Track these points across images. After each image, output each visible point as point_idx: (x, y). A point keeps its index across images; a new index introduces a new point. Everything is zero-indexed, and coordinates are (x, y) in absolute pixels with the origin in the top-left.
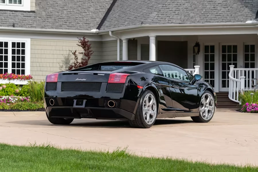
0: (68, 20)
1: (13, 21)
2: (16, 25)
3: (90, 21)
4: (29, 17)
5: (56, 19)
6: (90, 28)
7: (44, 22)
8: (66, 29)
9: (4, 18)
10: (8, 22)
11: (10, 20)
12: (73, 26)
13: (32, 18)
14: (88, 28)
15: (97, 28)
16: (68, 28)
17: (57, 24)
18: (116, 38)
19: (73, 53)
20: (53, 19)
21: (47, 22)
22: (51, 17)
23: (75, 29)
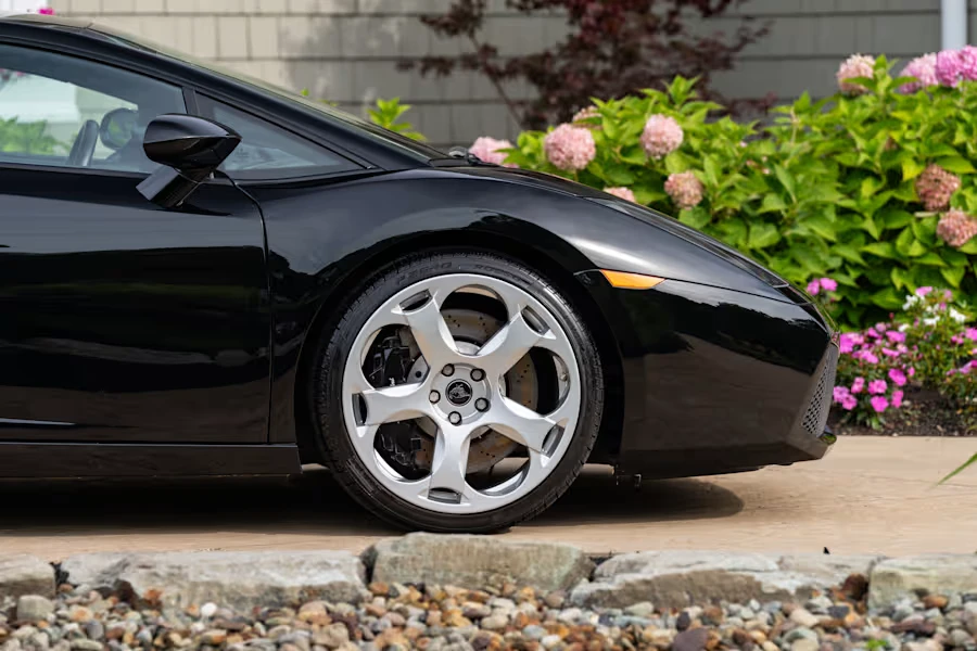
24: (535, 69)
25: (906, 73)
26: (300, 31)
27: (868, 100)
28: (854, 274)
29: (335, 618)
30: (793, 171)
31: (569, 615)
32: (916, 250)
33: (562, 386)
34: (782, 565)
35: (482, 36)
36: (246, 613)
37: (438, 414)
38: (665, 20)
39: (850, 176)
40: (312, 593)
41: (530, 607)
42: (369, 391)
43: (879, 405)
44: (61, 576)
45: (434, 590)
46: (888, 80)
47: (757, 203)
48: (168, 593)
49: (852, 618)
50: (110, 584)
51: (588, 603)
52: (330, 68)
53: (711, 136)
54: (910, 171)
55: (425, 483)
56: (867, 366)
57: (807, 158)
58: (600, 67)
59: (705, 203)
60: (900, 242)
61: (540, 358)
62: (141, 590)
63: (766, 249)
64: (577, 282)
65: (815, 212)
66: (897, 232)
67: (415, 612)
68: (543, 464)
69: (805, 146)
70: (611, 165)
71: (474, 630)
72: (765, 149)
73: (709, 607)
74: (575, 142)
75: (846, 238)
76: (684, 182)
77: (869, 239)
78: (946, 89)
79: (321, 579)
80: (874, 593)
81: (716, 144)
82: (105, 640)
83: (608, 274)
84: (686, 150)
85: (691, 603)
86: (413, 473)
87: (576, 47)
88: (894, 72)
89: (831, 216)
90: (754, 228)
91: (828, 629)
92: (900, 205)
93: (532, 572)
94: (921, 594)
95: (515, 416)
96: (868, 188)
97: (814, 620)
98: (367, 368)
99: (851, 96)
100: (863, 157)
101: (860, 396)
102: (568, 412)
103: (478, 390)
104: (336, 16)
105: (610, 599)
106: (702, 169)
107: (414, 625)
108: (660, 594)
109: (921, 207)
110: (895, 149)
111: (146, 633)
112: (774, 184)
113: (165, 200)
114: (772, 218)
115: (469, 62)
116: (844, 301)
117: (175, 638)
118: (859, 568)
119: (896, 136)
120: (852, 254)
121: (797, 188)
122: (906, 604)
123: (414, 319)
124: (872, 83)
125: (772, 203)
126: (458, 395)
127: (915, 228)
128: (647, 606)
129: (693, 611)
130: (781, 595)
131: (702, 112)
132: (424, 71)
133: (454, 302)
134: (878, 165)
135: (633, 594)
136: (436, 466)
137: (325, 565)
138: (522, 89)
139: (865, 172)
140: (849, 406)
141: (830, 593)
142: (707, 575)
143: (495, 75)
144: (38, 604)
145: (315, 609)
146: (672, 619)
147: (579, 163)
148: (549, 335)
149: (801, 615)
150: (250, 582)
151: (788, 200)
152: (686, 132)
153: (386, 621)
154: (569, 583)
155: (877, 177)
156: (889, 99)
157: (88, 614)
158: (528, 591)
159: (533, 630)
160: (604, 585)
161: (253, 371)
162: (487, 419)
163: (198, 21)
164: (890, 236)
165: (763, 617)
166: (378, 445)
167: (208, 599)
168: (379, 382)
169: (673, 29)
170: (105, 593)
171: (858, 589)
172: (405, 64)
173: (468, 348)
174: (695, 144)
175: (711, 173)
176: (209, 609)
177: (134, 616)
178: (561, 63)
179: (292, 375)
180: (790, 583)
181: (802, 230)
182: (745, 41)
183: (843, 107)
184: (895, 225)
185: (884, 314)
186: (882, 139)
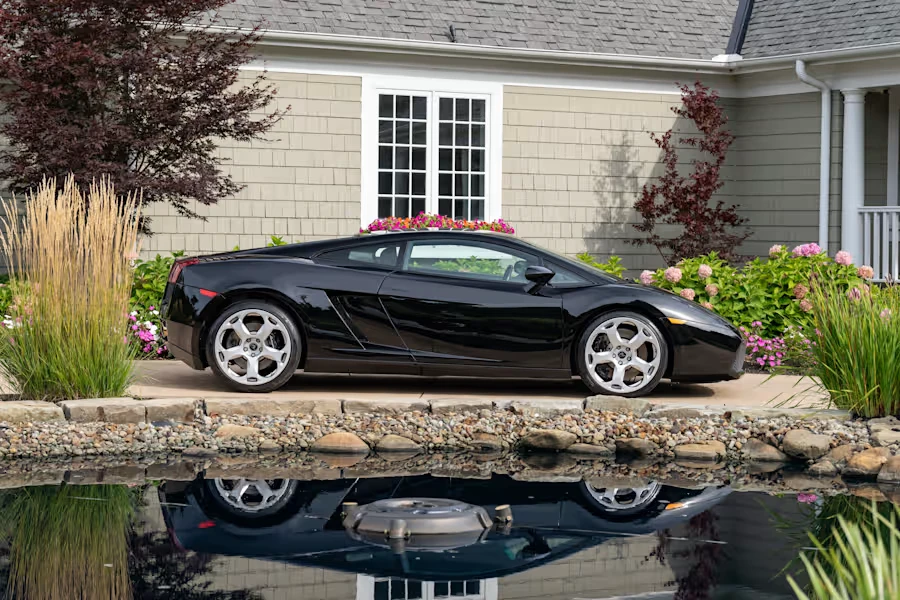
0: (629, 19)
1: (447, 17)
2: (458, 33)
3: (698, 24)
4: (495, 6)
5: (587, 14)
6: (704, 50)
7: (551, 25)
8: (628, 50)
9: (411, 8)
10: (427, 23)
11: (435, 16)
12: (646, 40)
13: (506, 8)
14: (699, 51)
15: (728, 51)
16: (632, 46)
17: (596, 34)
18: (815, 86)
19: (657, 140)
20: (579, 14)
21: (560, 27)
22: (570, 6)
23: (659, 53)
24: (671, 244)
25: (793, 251)
26: (590, 228)
27: (779, 260)
28: (771, 320)
29: (573, 419)
30: (749, 285)
31: (642, 420)
32: (792, 312)
33: (654, 354)
34: (707, 408)
35: (654, 232)
36: (547, 416)
37: (615, 361)
38: (720, 227)
39: (771, 287)
40: (567, 412)
41: (631, 418)
42: (594, 353)
43: (772, 364)
44: (494, 404)
45: (603, 412)
46: (786, 253)
47: (737, 295)
48: (525, 410)
49: (725, 423)
50: (508, 407)
51: (648, 417)
52: (600, 241)
53: (722, 271)
54: (791, 285)
55: (610, 383)
56: (769, 351)
57: (755, 281)
58: (695, 244)
59: (719, 295)
60: (787, 309)
61: (648, 345)
62: (517, 409)
63: (740, 311)
64: (660, 321)
65: (757, 298)
66: (785, 306)
67: (597, 418)
68: (648, 378)
69: (755, 276)
70: (687, 281)
71: (613, 423)
72: (740, 277)
73: (683, 419)
74: (676, 273)
75: (768, 307)
76: (712, 287)
77: (777, 308)
78: (805, 257)
79: (570, 408)
80: (733, 416)
81: (724, 274)
82: (506, 423)
83: (670, 319)
84: (713, 277)
85: (679, 417)
86: (607, 379)
87: (687, 236)
88: (790, 250)
89: (763, 301)
90: (735, 303)
91: (718, 427)
92: (787, 297)
93: (633, 408)
94: (746, 417)
95: (639, 363)
96: (776, 290)
97: (714, 424)
98: (593, 346)
99: (773, 259)
100: (775, 280)
101: (766, 361)
102: (656, 362)
103: (628, 354)
104: (602, 223)
105: (655, 416)
106: (717, 283)
107: (596, 422)
108: (669, 415)
109: (795, 298)
110: (786, 278)
111: (518, 422)
112: (743, 288)
113: (532, 292)
114: (742, 300)
115: (649, 240)
116: (767, 329)
117: (526, 423)
118: (730, 410)
119: (787, 273)
120: (770, 313)
121: (751, 291)
122: (742, 420)
123: (608, 331)
124: (780, 254)
125: (742, 295)
126: (622, 356)
127: (793, 305)
128: (665, 419)
129: (678, 420)
130: (705, 416)
131: (720, 264)
132: (634, 243)
133: (621, 326)
134: (780, 283)
135: (662, 415)
136: (614, 377)
137: (571, 404)
138: (667, 250)
139: (775, 285)
140: (762, 364)
141: (720, 416)
142: (683, 410)
143: (659, 246)
144: (487, 412)
145: (568, 416)
146: (672, 422)
147: (676, 280)
148: (651, 338)
149: (710, 422)
150: (548, 408)
151: (747, 294)
152: (714, 271)
153: (588, 420)
154: (644, 411)
155: (780, 287)
156: (786, 260)
157: (501, 415)
158: (631, 413)
159: (631, 424)
160: (653, 412)
161: (558, 346)
162: (630, 363)
163: (554, 224)
164: (783, 307)
165: (699, 422)
166: (596, 370)
167: (536, 412)
168: (597, 351)
169: (721, 230)
170: (506, 410)
171: (728, 415)
172: (626, 241)
173: (626, 340)
174: (717, 274)
175: (721, 285)
176: (537, 415)
177: (514, 416)
178: (681, 242)
179: (569, 348)
180: (708, 413)
181: (752, 305)
182: (747, 236)
183: (770, 263)
184: (785, 304)
185: (779, 334)
186: (782, 274)
